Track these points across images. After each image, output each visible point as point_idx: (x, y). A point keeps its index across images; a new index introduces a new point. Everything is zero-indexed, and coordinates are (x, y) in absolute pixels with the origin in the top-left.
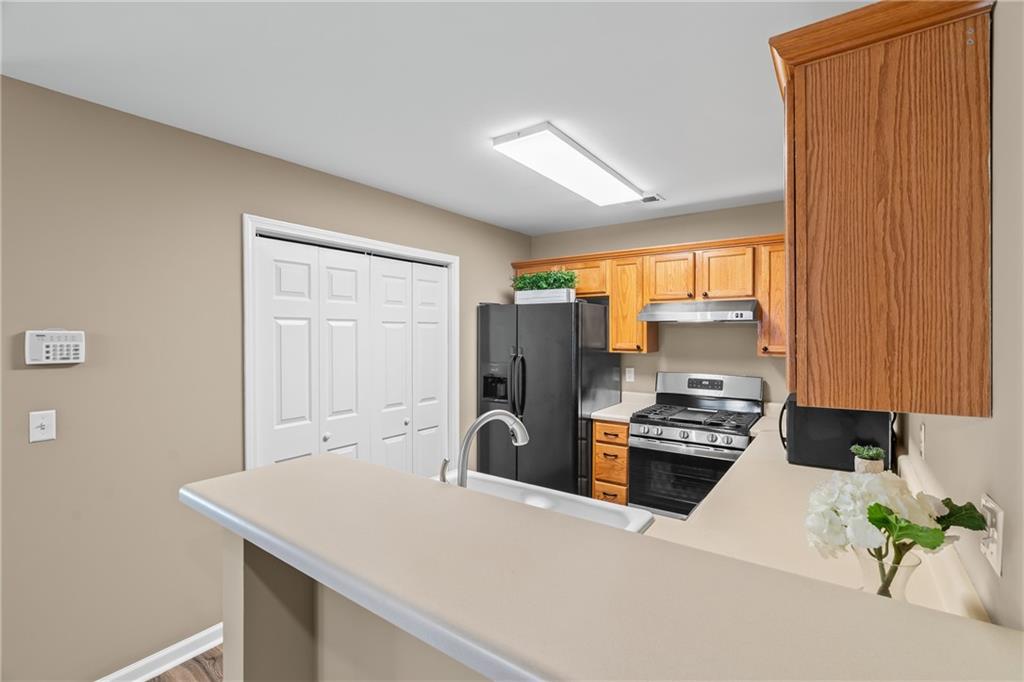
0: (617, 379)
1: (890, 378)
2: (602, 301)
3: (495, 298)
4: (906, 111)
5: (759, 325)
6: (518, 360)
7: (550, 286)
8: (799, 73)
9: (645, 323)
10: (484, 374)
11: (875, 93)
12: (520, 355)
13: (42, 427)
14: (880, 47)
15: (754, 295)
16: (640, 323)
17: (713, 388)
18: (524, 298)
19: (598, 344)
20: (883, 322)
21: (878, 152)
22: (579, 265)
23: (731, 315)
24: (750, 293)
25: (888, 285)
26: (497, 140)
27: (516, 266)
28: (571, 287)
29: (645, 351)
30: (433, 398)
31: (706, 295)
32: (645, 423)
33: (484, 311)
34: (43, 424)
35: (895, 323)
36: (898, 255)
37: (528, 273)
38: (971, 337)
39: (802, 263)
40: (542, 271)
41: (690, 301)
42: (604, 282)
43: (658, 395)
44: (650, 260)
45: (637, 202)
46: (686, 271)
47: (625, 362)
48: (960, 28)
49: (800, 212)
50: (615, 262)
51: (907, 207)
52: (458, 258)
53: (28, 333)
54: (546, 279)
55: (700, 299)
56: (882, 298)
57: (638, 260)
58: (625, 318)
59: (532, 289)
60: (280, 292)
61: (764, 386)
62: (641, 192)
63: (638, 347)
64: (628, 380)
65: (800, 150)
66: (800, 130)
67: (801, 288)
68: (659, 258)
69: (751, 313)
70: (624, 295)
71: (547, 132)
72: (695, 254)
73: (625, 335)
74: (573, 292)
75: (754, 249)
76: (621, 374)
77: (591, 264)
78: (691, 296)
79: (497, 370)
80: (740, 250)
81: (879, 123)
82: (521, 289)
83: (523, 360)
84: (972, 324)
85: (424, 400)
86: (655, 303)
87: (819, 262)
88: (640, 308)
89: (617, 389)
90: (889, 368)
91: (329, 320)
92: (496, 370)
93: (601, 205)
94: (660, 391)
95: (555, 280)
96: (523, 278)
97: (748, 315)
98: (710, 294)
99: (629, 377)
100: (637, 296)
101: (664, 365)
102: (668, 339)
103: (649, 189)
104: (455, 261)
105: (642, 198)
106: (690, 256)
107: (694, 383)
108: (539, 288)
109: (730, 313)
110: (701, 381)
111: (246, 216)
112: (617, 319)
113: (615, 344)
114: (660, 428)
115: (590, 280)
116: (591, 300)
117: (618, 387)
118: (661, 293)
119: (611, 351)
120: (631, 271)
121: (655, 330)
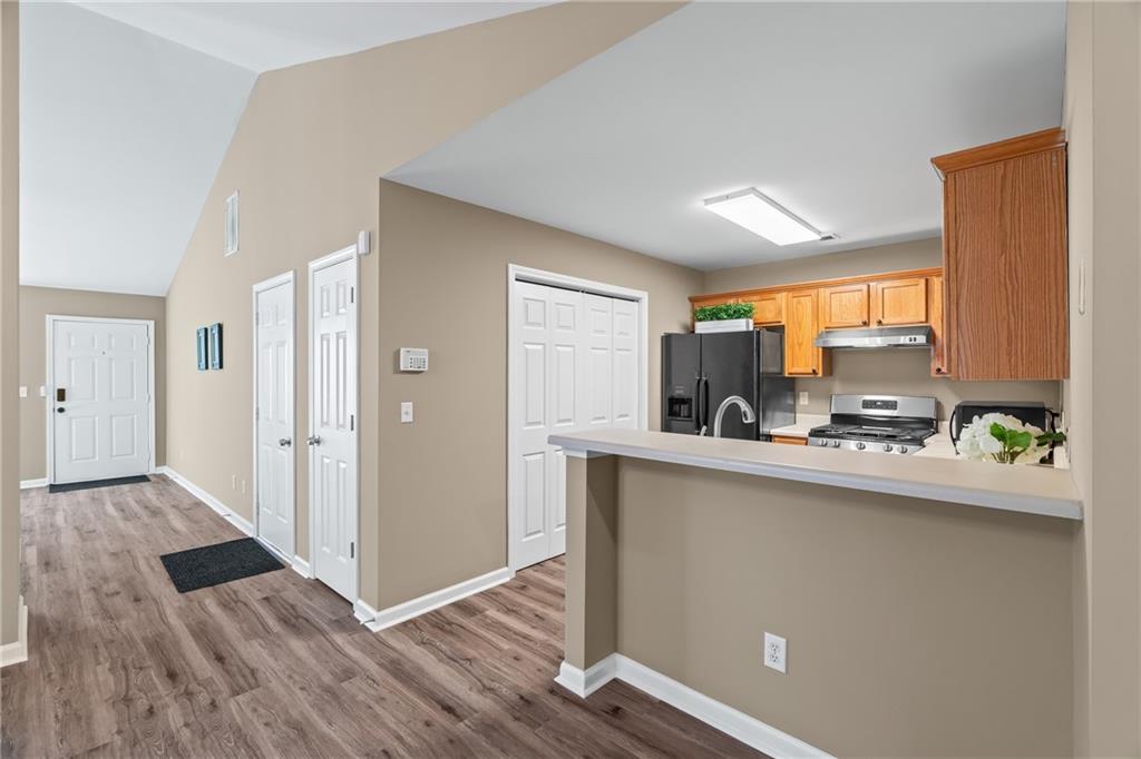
0: (790, 402)
1: (1010, 361)
2: (778, 330)
3: (676, 329)
4: (1017, 202)
5: (932, 348)
6: (702, 384)
7: (730, 317)
8: (951, 177)
9: (821, 350)
10: (668, 396)
11: (999, 190)
12: (704, 378)
13: (407, 413)
14: (1001, 165)
15: (927, 321)
16: (815, 349)
17: (887, 408)
18: (703, 328)
19: (774, 369)
20: (1006, 328)
21: (1000, 226)
22: (755, 298)
23: (904, 340)
24: (924, 319)
25: (1008, 304)
26: (707, 202)
27: (692, 300)
28: (750, 317)
29: (820, 375)
30: (626, 416)
31: (880, 323)
32: (823, 436)
33: (667, 340)
34: (407, 411)
35: (1012, 327)
36: (1013, 286)
37: (709, 306)
38: (1057, 333)
39: (954, 293)
40: (721, 304)
41: (864, 328)
42: (780, 312)
43: (832, 415)
44: (825, 292)
45: (814, 241)
46: (860, 301)
47: (799, 385)
48: (1048, 156)
49: (952, 262)
50: (791, 294)
51: (1018, 258)
52: (646, 293)
53: (402, 350)
54: (726, 311)
55: (874, 326)
56: (1004, 312)
57: (814, 292)
58: (800, 345)
59: (712, 319)
60: (528, 323)
61: (939, 406)
62: (819, 233)
63: (814, 371)
64: (802, 403)
65: (952, 225)
66: (952, 211)
67: (954, 308)
68: (834, 289)
69: (924, 337)
70: (800, 324)
71: (752, 195)
72: (869, 286)
73: (801, 359)
74: (751, 321)
75: (927, 281)
76: (795, 397)
77: (766, 296)
78: (865, 324)
79: (681, 392)
80: (913, 281)
81: (1001, 208)
82: (700, 320)
83: (706, 383)
84: (1057, 326)
85: (621, 416)
86: (829, 331)
87: (964, 292)
88: (815, 336)
89: (791, 412)
90: (1009, 354)
91: (558, 345)
92: (679, 392)
93: (780, 244)
94: (833, 412)
95: (735, 312)
96: (703, 311)
97: (921, 339)
98: (884, 322)
99: (803, 400)
100: (813, 325)
101: (837, 388)
102: (841, 365)
103: (826, 229)
104: (644, 296)
105: (820, 238)
106: (865, 287)
107: (867, 404)
108: (719, 319)
109: (902, 338)
110: (875, 402)
111: (511, 266)
112: (792, 347)
113: (790, 369)
114: (837, 440)
115: (767, 311)
116: (769, 329)
117: (793, 410)
118: (836, 321)
119: (787, 375)
120: (807, 302)
121: (830, 354)
